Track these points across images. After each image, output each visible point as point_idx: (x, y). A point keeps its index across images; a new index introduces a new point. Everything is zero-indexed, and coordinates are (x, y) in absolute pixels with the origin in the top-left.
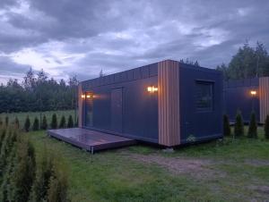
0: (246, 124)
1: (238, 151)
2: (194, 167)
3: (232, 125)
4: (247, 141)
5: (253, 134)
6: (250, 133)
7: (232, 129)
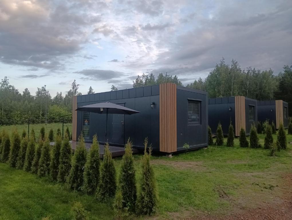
0: (225, 137)
1: (221, 156)
2: (191, 166)
3: (214, 138)
4: (227, 148)
5: (230, 144)
6: (227, 143)
7: (214, 141)
